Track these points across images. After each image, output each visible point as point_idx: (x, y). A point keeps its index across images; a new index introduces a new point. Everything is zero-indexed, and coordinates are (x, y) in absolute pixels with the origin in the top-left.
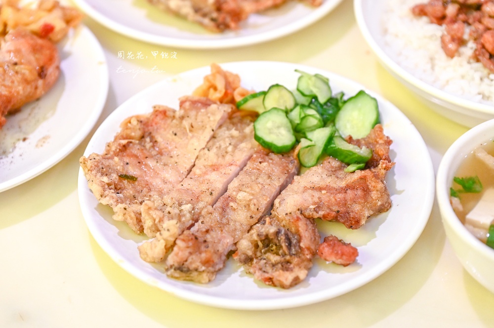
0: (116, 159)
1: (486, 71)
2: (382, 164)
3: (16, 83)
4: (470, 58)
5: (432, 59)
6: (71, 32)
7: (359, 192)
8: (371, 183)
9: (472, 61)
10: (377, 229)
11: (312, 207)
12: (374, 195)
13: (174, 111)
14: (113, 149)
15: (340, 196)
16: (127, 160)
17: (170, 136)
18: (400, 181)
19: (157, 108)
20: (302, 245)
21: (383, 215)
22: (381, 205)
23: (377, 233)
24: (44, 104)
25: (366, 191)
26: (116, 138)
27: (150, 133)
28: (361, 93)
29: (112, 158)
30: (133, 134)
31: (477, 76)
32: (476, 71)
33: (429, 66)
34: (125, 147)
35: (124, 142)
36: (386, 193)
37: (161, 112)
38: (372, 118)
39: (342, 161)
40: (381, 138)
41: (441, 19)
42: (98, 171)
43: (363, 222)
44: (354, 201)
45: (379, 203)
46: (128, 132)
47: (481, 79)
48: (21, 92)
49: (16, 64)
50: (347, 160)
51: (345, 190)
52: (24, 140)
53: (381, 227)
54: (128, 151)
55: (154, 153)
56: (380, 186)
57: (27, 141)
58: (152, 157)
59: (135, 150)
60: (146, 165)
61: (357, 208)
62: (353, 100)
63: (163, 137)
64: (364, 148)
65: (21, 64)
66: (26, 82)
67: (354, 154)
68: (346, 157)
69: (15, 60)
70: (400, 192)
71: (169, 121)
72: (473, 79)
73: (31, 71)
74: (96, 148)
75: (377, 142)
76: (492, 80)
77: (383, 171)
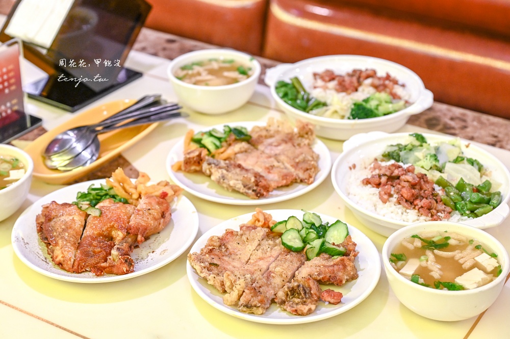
0: (207, 255)
1: (404, 209)
2: (352, 254)
3: (150, 220)
4: (395, 203)
5: (375, 206)
6: (176, 199)
7: (341, 267)
8: (347, 262)
9: (396, 204)
10: (351, 288)
11: (316, 273)
12: (349, 268)
13: (237, 232)
14: (205, 251)
15: (331, 268)
16: (212, 256)
17: (235, 245)
18: (361, 265)
19: (228, 231)
20: (312, 292)
21: (354, 281)
22: (353, 275)
23: (351, 289)
24: (162, 235)
25: (345, 266)
26: (206, 246)
27: (224, 244)
28: (338, 221)
29: (205, 255)
30: (215, 244)
31: (400, 211)
32: (399, 208)
33: (374, 208)
34: (211, 251)
35: (211, 248)
36: (355, 269)
37: (230, 233)
38: (345, 233)
39: (330, 255)
40: (350, 242)
41: (378, 185)
42: (198, 261)
43: (344, 282)
44: (339, 270)
45: (352, 273)
46: (213, 243)
47: (402, 214)
48: (152, 225)
49: (149, 209)
50: (332, 254)
51: (333, 266)
52: (153, 252)
53: (353, 287)
54: (213, 253)
55: (227, 254)
56: (352, 264)
57: (155, 253)
58: (226, 256)
59: (217, 252)
60: (223, 260)
61: (340, 274)
62: (334, 226)
63: (232, 245)
64: (341, 247)
65: (152, 209)
66: (155, 219)
67: (337, 250)
68: (332, 252)
69: (149, 207)
70: (363, 270)
71: (234, 237)
72: (398, 213)
73: (158, 214)
74: (196, 249)
75: (348, 244)
76: (408, 213)
77: (353, 257)
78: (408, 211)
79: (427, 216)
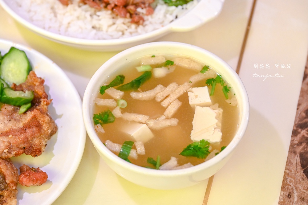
1: (93, 10)
2: (43, 102)
4: (79, 2)
7: (35, 129)
8: (41, 119)
9: (81, 4)
10: (53, 149)
11: (6, 151)
12: (45, 127)
15: (22, 136)
18: (58, 109)
20: (7, 181)
21: (54, 136)
22: (51, 131)
23: (54, 152)
25: (39, 126)
28: (12, 49)
31: (88, 15)
32: (86, 11)
33: (52, 15)
36: (51, 121)
38: (25, 66)
39: (15, 105)
40: (36, 82)
43: (43, 149)
44: (33, 137)
45: (50, 131)
47: (91, 16)
50: (17, 104)
51: (24, 129)
53: (56, 147)
56: (47, 118)
61: (36, 141)
62: (8, 55)
64: (27, 92)
67: (20, 99)
68: (16, 102)
70: (60, 117)
72: (86, 18)
75: (35, 85)
76: (99, 16)
77: (45, 107)
78: (98, 13)
79: (125, 17)
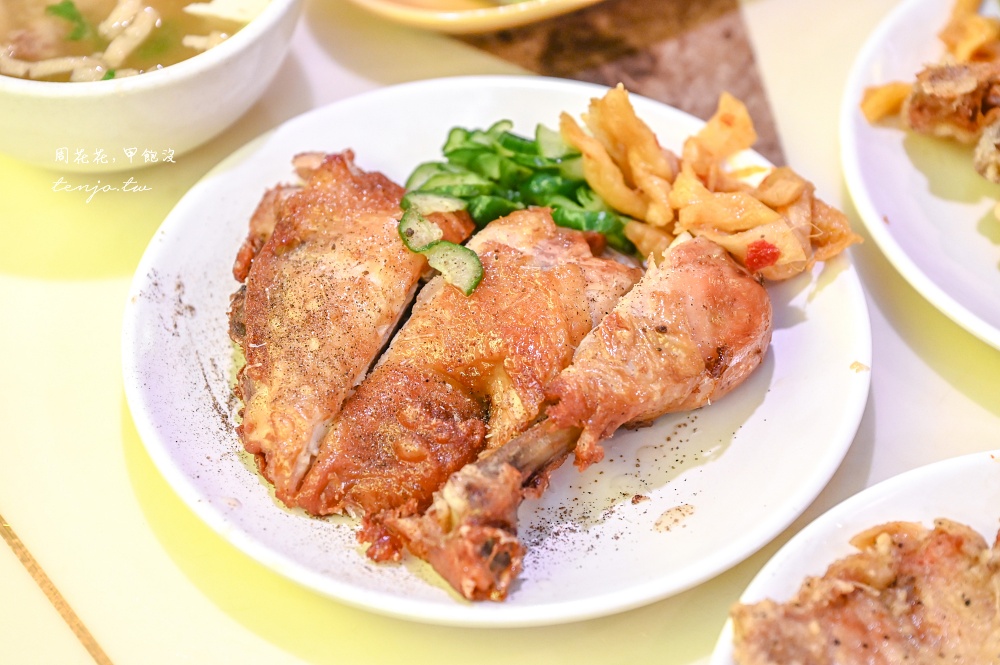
0: (814, 626)
3: (651, 375)
6: (818, 268)
13: (983, 546)
14: (817, 596)
16: (838, 631)
17: (953, 595)
19: (944, 527)
26: (832, 572)
27: (913, 580)
29: (803, 619)
30: (872, 573)
34: (844, 599)
35: (846, 587)
37: (950, 538)
42: (764, 648)
46: (863, 564)
48: (656, 398)
49: (662, 330)
52: (638, 498)
54: (848, 610)
55: (905, 629)
57: (642, 504)
58: (900, 639)
59: (866, 610)
60: (879, 656)
63: (940, 595)
65: (675, 333)
66: (674, 375)
69: (667, 321)
71: (963, 565)
73: (690, 356)
74: (771, 586)
